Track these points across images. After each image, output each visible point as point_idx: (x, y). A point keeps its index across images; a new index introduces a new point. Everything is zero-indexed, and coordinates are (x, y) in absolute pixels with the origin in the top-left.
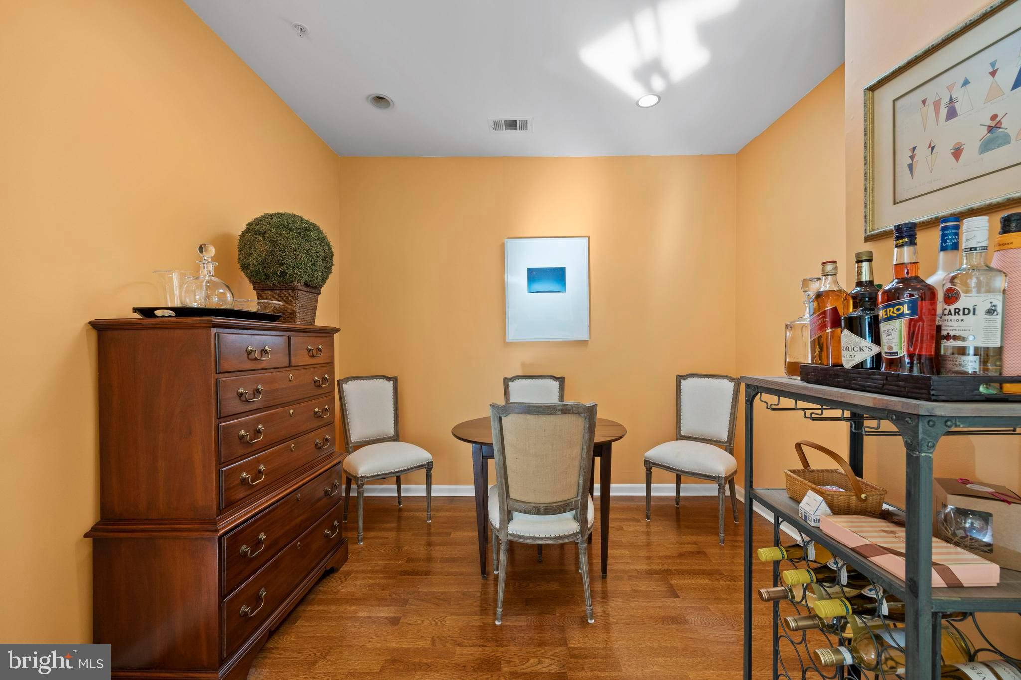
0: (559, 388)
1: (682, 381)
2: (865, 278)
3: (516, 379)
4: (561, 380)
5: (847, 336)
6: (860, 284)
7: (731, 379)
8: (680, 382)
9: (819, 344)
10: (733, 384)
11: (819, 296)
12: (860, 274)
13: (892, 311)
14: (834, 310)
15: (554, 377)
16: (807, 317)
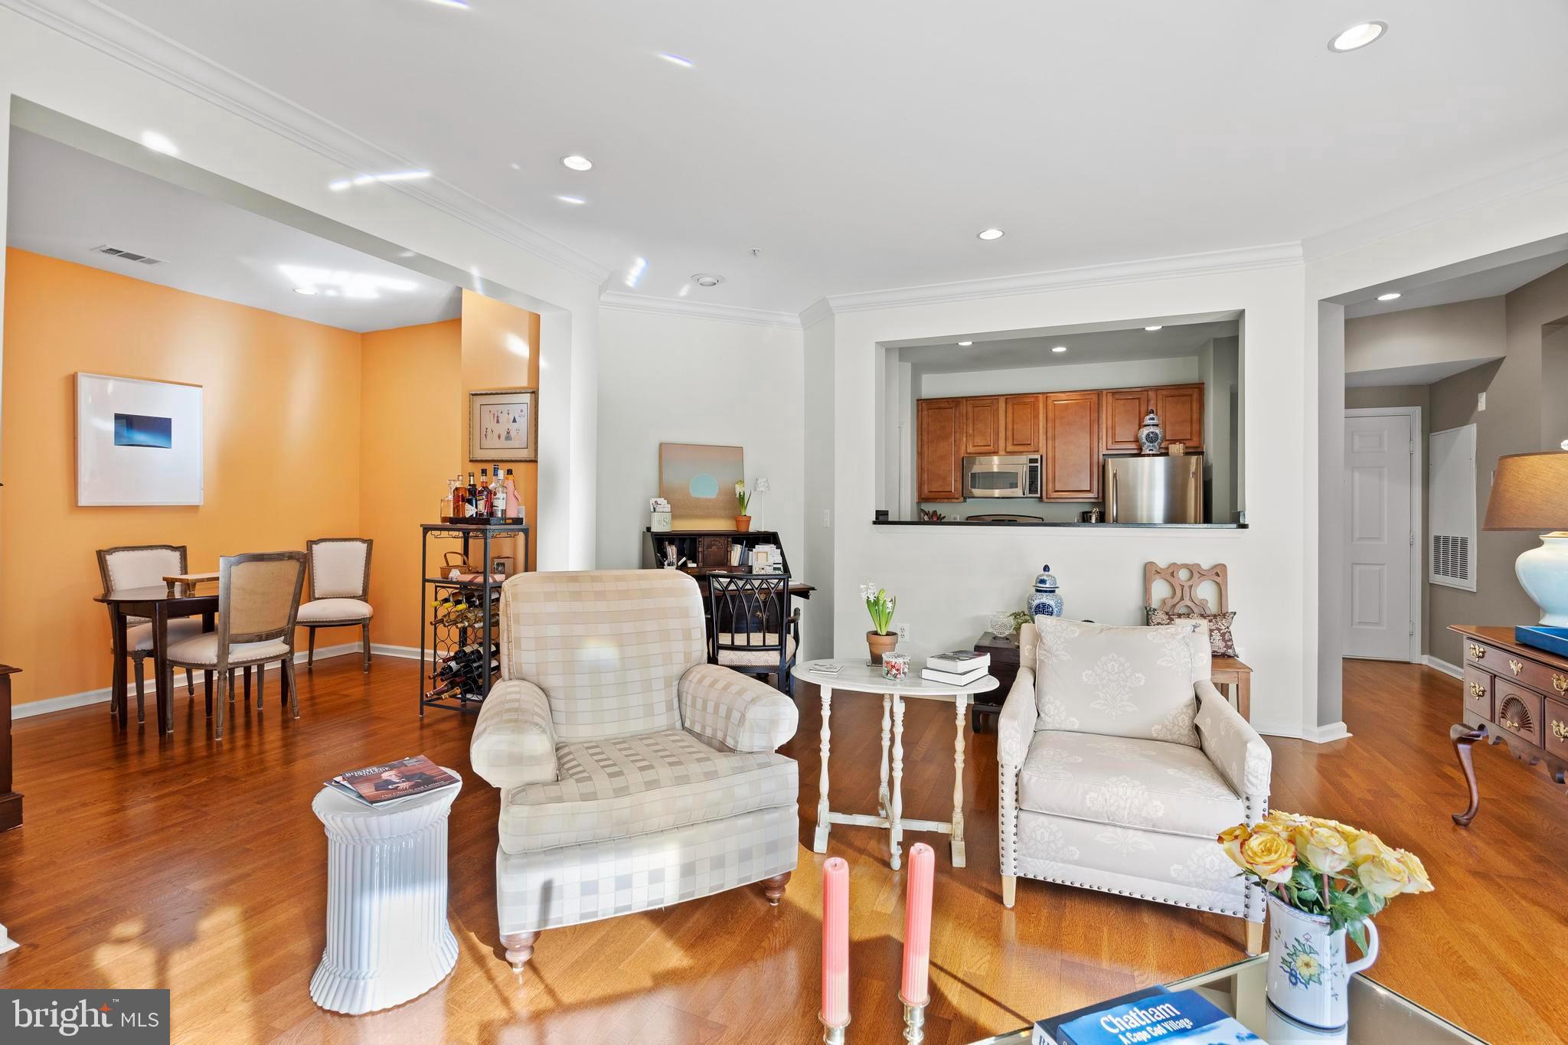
0: (181, 559)
1: (314, 546)
2: (472, 483)
3: (114, 552)
4: (182, 550)
5: (467, 506)
6: (470, 485)
7: (364, 541)
8: (311, 548)
9: (457, 508)
10: (366, 545)
11: (457, 489)
12: (470, 481)
13: (481, 497)
14: (462, 495)
15: (171, 547)
16: (451, 497)
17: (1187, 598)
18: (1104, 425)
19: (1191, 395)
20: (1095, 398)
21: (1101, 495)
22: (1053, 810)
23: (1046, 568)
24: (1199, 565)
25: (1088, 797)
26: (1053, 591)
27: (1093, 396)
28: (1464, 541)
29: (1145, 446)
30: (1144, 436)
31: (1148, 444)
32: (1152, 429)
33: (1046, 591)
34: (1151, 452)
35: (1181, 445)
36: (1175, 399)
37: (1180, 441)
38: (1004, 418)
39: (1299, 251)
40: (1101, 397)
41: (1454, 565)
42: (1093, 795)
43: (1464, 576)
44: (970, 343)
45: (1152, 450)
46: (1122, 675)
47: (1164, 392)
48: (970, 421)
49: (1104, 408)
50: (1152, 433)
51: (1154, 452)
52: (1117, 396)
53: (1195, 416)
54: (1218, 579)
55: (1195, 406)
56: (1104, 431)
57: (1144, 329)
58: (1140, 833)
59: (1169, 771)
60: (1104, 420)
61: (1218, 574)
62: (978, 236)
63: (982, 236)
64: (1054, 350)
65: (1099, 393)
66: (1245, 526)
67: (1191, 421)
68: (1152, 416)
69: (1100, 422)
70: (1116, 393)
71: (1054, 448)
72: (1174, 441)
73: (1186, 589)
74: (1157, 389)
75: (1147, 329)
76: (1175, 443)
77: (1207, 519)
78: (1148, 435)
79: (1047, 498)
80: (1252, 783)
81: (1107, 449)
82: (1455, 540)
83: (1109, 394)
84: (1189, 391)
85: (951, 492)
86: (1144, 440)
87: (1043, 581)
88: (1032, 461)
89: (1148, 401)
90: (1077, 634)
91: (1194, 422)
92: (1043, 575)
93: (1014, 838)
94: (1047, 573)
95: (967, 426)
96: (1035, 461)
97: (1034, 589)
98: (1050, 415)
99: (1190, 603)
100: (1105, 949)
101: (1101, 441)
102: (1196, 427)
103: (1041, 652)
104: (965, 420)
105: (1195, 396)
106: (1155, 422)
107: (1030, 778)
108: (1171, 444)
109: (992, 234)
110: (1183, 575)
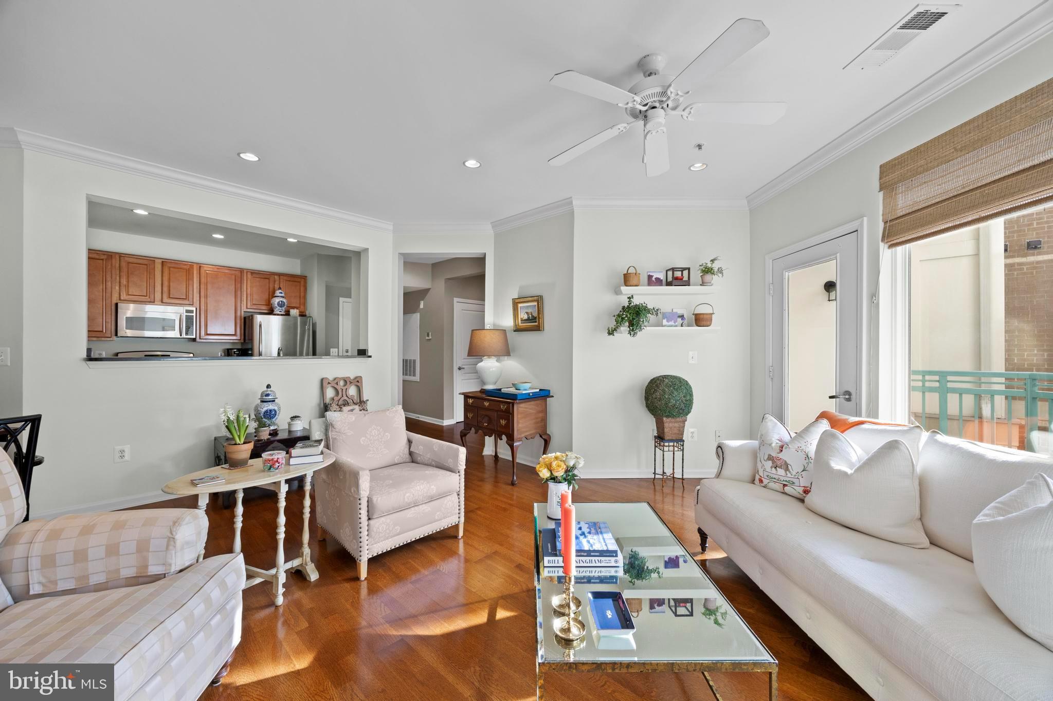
17: (345, 396)
18: (245, 293)
19: (300, 282)
20: (238, 274)
21: (243, 337)
22: (389, 511)
23: (268, 386)
24: (349, 377)
25: (406, 497)
26: (274, 401)
27: (237, 272)
28: (414, 361)
29: (277, 309)
30: (276, 303)
31: (278, 308)
32: (282, 299)
33: (270, 401)
34: (280, 313)
35: (298, 310)
36: (291, 283)
37: (297, 308)
38: (160, 276)
39: (391, 228)
40: (242, 274)
41: (410, 371)
42: (408, 495)
43: (414, 375)
44: (146, 213)
45: (281, 312)
46: (380, 436)
47: (285, 278)
48: (124, 274)
49: (245, 281)
50: (282, 301)
51: (282, 313)
52: (254, 275)
53: (302, 294)
54: (358, 384)
55: (302, 289)
56: (245, 296)
57: (287, 239)
58: (424, 505)
59: (426, 472)
60: (245, 289)
61: (358, 382)
62: (239, 154)
63: (242, 155)
64: (214, 236)
65: (241, 271)
66: (370, 357)
67: (300, 297)
68: (280, 291)
69: (242, 290)
70: (254, 273)
71: (206, 304)
72: (293, 308)
73: (344, 391)
74: (280, 275)
75: (288, 240)
76: (294, 309)
77: (314, 354)
78: (279, 302)
79: (200, 339)
80: (461, 465)
81: (247, 308)
82: (410, 360)
83: (249, 273)
84: (299, 280)
85: (102, 331)
86: (276, 305)
87: (268, 395)
88: (187, 311)
89: (275, 281)
90: (354, 419)
91: (302, 297)
92: (267, 391)
93: (367, 538)
94: (269, 389)
95: (120, 277)
96: (192, 312)
97: (259, 401)
98: (203, 280)
99: (346, 398)
100: (419, 567)
101: (242, 302)
102: (302, 301)
103: (333, 433)
104: (118, 272)
105: (302, 282)
106: (283, 295)
107: (377, 500)
108: (292, 309)
109: (250, 157)
110: (342, 383)
